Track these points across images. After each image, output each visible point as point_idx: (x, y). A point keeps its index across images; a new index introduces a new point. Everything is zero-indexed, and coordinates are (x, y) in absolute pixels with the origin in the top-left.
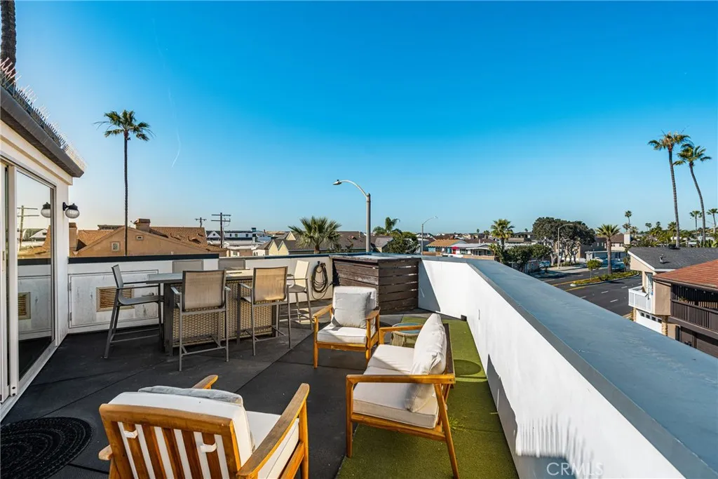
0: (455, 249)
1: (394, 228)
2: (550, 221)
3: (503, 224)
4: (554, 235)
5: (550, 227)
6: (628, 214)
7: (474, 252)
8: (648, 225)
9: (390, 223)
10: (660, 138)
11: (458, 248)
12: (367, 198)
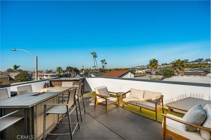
0: (43, 76)
1: (18, 69)
2: (70, 67)
3: (60, 68)
4: (71, 71)
5: (70, 69)
6: (83, 66)
7: (51, 76)
8: (86, 69)
9: (16, 67)
10: (92, 52)
11: (44, 75)
12: (36, 58)
